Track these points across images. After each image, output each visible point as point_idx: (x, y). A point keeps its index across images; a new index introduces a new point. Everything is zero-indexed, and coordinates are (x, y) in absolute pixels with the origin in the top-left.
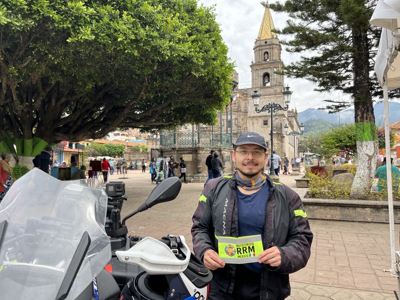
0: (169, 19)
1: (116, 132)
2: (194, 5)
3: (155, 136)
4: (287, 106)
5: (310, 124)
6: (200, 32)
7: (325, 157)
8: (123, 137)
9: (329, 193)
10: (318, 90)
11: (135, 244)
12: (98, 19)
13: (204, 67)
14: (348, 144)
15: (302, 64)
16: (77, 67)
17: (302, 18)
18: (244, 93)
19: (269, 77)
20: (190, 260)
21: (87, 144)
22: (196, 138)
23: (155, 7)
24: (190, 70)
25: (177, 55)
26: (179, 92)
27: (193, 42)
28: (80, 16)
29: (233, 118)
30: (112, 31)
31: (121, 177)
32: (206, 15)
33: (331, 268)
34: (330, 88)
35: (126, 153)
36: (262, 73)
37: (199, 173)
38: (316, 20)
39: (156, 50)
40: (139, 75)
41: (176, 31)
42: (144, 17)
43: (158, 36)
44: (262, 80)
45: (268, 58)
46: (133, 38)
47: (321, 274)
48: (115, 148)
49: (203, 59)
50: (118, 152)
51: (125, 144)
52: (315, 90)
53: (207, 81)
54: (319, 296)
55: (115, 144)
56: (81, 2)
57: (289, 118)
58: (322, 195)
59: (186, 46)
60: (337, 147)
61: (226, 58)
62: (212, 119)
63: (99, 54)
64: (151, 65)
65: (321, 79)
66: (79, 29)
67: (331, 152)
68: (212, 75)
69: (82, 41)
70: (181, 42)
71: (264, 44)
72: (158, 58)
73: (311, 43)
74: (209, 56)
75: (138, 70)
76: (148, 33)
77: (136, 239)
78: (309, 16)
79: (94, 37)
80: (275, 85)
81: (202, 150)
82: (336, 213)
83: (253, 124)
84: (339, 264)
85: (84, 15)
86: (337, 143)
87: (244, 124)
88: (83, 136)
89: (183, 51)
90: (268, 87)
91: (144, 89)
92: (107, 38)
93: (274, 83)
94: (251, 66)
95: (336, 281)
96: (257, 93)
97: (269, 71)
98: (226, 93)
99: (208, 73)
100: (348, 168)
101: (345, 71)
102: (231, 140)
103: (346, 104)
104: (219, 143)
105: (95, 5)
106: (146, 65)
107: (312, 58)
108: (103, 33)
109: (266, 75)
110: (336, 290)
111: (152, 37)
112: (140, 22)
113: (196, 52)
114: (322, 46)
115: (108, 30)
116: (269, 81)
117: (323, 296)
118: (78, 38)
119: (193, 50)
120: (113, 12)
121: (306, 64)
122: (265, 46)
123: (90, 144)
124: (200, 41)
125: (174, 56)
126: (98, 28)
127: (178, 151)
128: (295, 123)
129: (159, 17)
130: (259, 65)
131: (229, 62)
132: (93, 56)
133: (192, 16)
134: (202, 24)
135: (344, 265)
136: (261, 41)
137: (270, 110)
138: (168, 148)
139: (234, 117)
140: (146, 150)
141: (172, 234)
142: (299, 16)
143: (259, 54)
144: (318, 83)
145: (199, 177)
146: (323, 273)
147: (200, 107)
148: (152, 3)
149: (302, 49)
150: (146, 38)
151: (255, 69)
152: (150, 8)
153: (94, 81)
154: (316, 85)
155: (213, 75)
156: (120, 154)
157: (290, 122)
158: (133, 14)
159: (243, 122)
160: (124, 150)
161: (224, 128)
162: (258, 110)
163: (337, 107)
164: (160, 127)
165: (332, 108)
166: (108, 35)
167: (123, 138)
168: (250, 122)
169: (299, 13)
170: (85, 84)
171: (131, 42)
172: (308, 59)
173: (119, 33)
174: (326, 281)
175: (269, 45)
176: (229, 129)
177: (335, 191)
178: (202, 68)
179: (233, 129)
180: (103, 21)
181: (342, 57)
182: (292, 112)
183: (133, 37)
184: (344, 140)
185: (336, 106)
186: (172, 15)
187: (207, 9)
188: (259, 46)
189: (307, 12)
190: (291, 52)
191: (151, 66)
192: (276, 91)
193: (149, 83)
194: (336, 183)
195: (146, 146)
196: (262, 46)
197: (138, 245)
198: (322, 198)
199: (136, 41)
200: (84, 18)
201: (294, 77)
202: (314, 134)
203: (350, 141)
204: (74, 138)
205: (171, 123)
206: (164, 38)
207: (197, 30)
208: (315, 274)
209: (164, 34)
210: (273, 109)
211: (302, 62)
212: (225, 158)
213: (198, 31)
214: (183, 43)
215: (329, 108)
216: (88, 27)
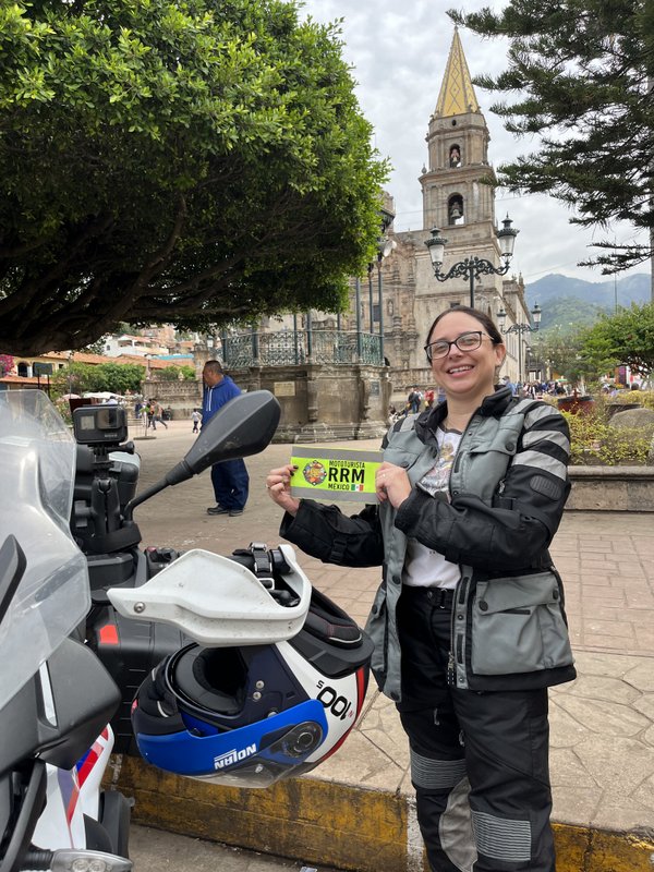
0: (232, 46)
1: (125, 338)
2: (289, 16)
3: (210, 343)
4: (507, 263)
5: (551, 310)
6: (306, 84)
7: (586, 379)
8: (139, 348)
9: (603, 453)
10: (580, 222)
11: (161, 569)
12: (60, 49)
13: (317, 170)
14: (637, 349)
15: (544, 159)
16: (16, 173)
17: (541, 50)
18: (408, 242)
19: (461, 203)
20: (311, 605)
21: (61, 366)
22: (302, 345)
23: (198, 19)
24: (284, 177)
25: (252, 138)
26: (262, 235)
27: (290, 107)
28: (15, 42)
29: (384, 299)
30: (95, 77)
31: (139, 436)
32: (320, 44)
33: (617, 614)
34: (607, 216)
35: (148, 383)
36: (445, 195)
37: (313, 421)
38: (575, 55)
39: (203, 125)
40: (164, 194)
41: (249, 80)
42: (171, 42)
43: (206, 88)
44: (446, 211)
45: (459, 159)
46: (147, 95)
47: (594, 627)
48: (122, 373)
49: (316, 150)
50: (129, 382)
51: (145, 364)
52: (571, 222)
53: (325, 204)
54: (595, 676)
55: (122, 363)
56: (16, 6)
57: (506, 297)
58: (588, 458)
59: (276, 117)
60: (613, 355)
61: (367, 149)
62: (337, 298)
63: (66, 140)
64: (194, 166)
65: (585, 195)
66: (16, 76)
67: (602, 366)
68: (335, 190)
69: (24, 105)
70: (263, 108)
71: (448, 126)
72: (209, 147)
73: (566, 105)
74: (328, 144)
75: (164, 179)
76: (183, 83)
77: (164, 558)
78: (559, 44)
79: (51, 94)
80: (476, 223)
81: (317, 371)
82: (620, 496)
83: (428, 311)
84: (633, 606)
85: (26, 41)
86: (613, 348)
87: (408, 312)
88: (47, 343)
89: (267, 130)
90: (460, 227)
91: (179, 226)
92: (84, 94)
93: (473, 217)
94: (422, 180)
95: (631, 643)
96: (439, 236)
97: (461, 190)
98: (370, 234)
99: (327, 185)
100: (637, 401)
101: (639, 174)
102: (381, 347)
103: (642, 252)
104: (354, 356)
105: (51, 16)
106: (182, 167)
107: (568, 143)
108: (71, 84)
109: (456, 200)
110: (633, 662)
111: (191, 92)
112: (161, 56)
113: (298, 132)
114: (590, 114)
115: (84, 76)
116: (461, 213)
117: (605, 676)
118: (14, 98)
119: (291, 126)
120: (96, 32)
121: (552, 159)
122: (451, 131)
123: (66, 365)
124: (308, 105)
125: (248, 140)
126: (59, 70)
127: (262, 375)
128: (519, 309)
129: (207, 42)
130: (439, 176)
131: (375, 159)
132: (53, 144)
133: (285, 45)
134: (309, 66)
135: (645, 606)
136: (444, 121)
137: (468, 273)
138: (241, 367)
139: (385, 296)
140: (193, 375)
141: (259, 542)
142: (534, 47)
143: (440, 151)
144: (579, 205)
145: (312, 430)
146: (598, 627)
147: (311, 269)
148: (190, 10)
149: (543, 125)
150: (177, 96)
151: (430, 186)
152: (185, 22)
153: (62, 209)
154: (575, 211)
155: (339, 189)
156: (136, 387)
157: (509, 305)
158: (144, 36)
159: (405, 309)
160: (144, 376)
161: (365, 322)
162: (442, 275)
163: (622, 259)
164: (222, 319)
165: (610, 263)
166: (85, 88)
167: (142, 351)
168: (420, 306)
169: (537, 37)
170: (40, 218)
171: (143, 108)
172: (559, 146)
173: (112, 83)
174: (610, 643)
175: (462, 129)
176: (376, 324)
177: (615, 449)
178: (313, 173)
179: (384, 323)
180: (71, 54)
181: (635, 142)
182: (513, 282)
183: (146, 93)
184: (628, 340)
185: (619, 256)
186: (239, 41)
187: (320, 28)
188: (438, 133)
189: (553, 36)
190: (517, 131)
191: (195, 170)
192: (478, 235)
193: (190, 212)
194: (620, 431)
195: (192, 367)
196: (446, 131)
197: (169, 572)
198: (587, 463)
199: (154, 103)
200: (27, 47)
201: (524, 190)
202: (562, 330)
203: (640, 341)
204: (24, 349)
205: (244, 308)
206: (222, 96)
207: (299, 78)
208: (583, 627)
209: (221, 86)
210: (475, 272)
211: (543, 154)
212: (368, 387)
213: (303, 82)
214: (267, 109)
215: (603, 261)
216: (36, 71)
